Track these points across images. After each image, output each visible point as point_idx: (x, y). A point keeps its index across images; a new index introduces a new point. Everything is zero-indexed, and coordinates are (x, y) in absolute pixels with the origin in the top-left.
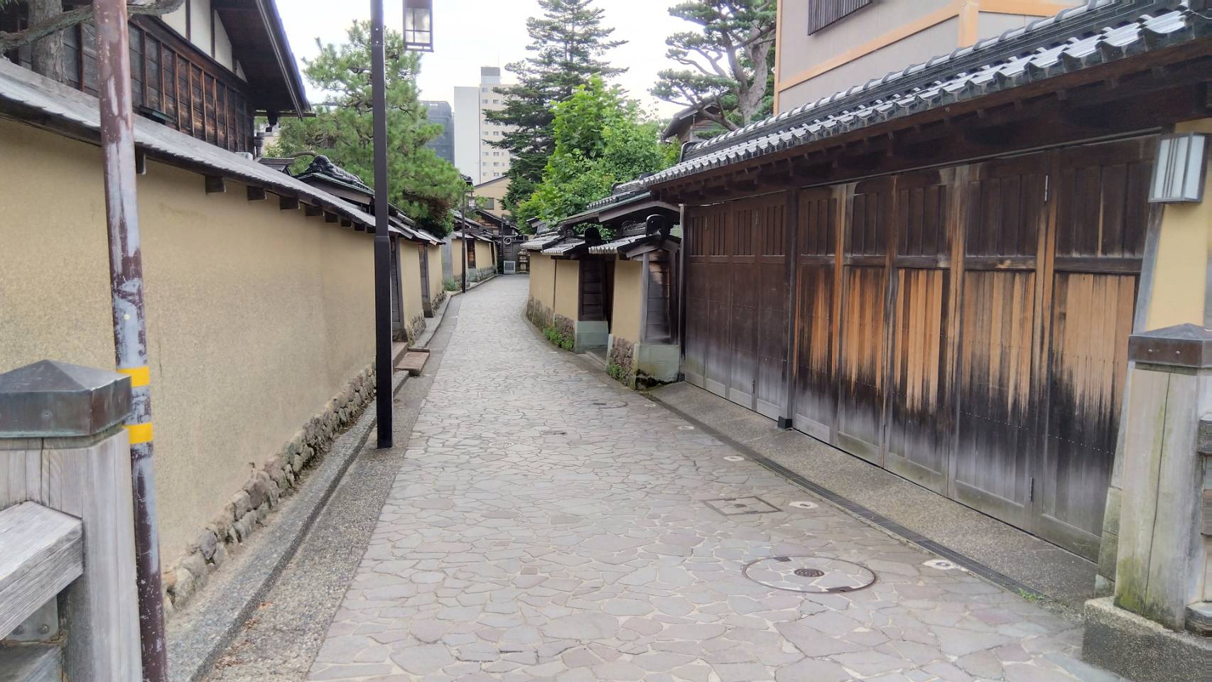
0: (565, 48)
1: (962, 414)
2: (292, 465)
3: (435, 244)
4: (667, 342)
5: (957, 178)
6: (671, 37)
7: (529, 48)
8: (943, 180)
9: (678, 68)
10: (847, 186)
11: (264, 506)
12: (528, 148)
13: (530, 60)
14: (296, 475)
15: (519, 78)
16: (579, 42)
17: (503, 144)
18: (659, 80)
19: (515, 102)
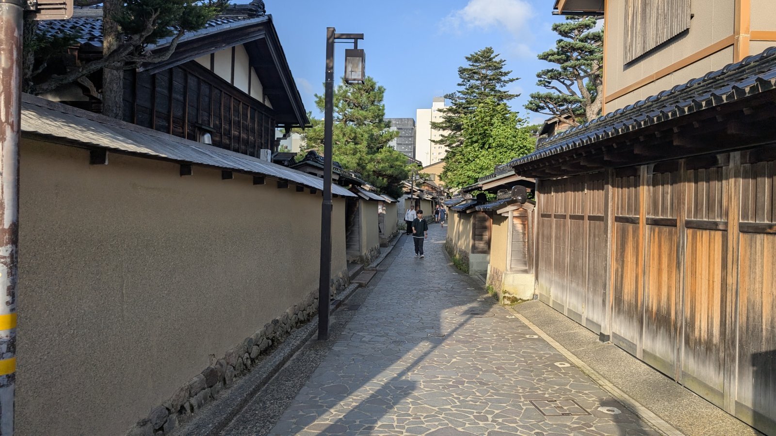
0: (482, 84)
1: (741, 346)
2: (250, 354)
3: (390, 202)
4: (526, 272)
5: (731, 161)
6: (540, 73)
7: (459, 85)
8: (720, 162)
9: (543, 91)
10: (648, 167)
11: (219, 385)
12: (457, 144)
13: (459, 92)
14: (253, 360)
15: (452, 103)
16: (490, 80)
17: (441, 142)
18: (530, 99)
19: (450, 117)
